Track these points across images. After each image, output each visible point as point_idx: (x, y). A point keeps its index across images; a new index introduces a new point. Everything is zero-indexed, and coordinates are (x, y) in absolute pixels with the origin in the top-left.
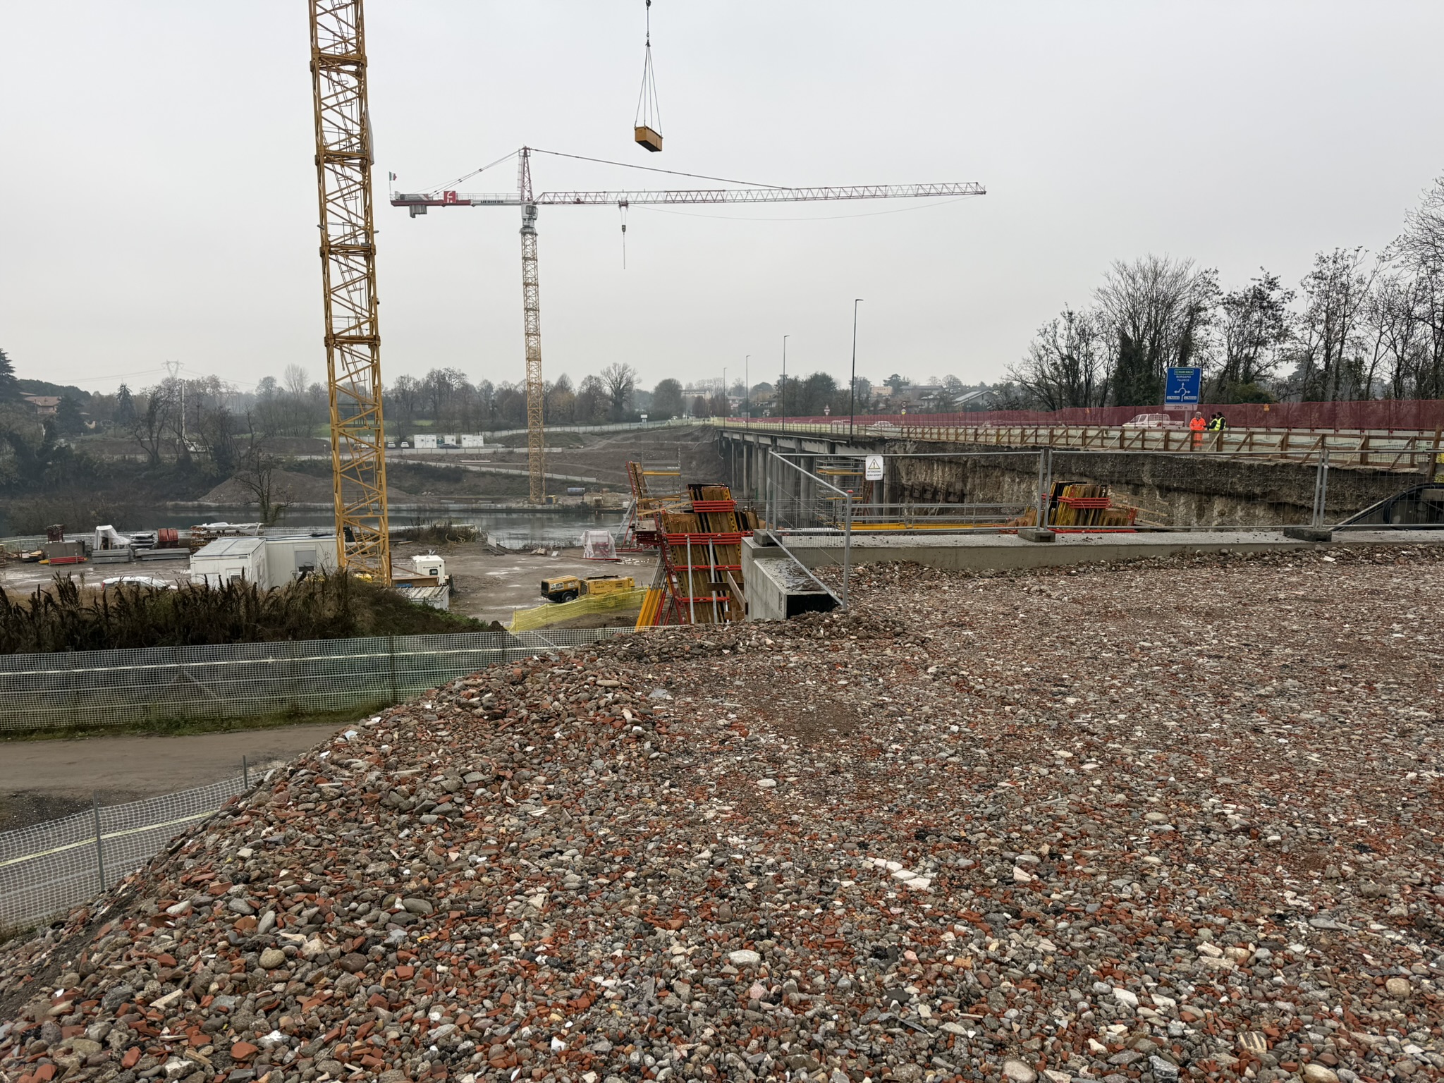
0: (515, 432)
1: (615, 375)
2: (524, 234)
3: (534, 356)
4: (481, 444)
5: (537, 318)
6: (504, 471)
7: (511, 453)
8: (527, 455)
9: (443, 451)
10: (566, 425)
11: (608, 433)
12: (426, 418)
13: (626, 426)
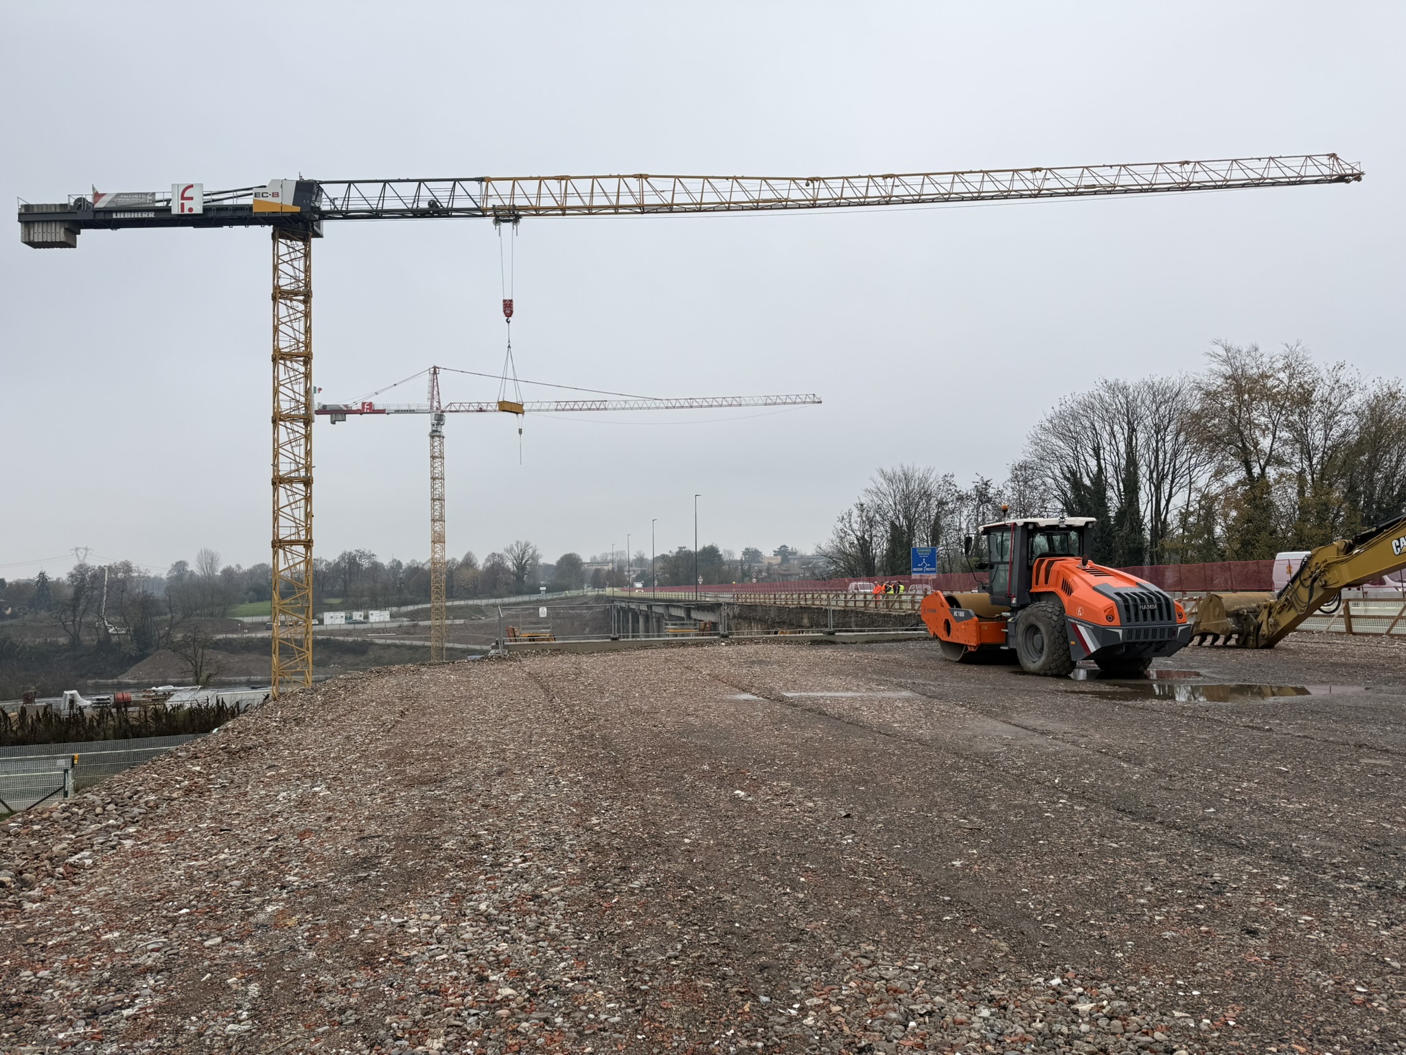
0: (420, 606)
1: (517, 551)
2: (432, 437)
3: (438, 539)
4: (387, 618)
5: (442, 507)
6: (408, 642)
7: (416, 625)
8: (430, 627)
9: (351, 627)
10: (470, 598)
11: (509, 604)
12: (336, 596)
13: (526, 598)
